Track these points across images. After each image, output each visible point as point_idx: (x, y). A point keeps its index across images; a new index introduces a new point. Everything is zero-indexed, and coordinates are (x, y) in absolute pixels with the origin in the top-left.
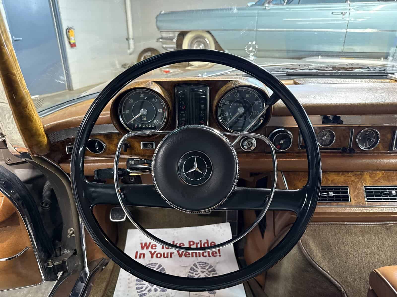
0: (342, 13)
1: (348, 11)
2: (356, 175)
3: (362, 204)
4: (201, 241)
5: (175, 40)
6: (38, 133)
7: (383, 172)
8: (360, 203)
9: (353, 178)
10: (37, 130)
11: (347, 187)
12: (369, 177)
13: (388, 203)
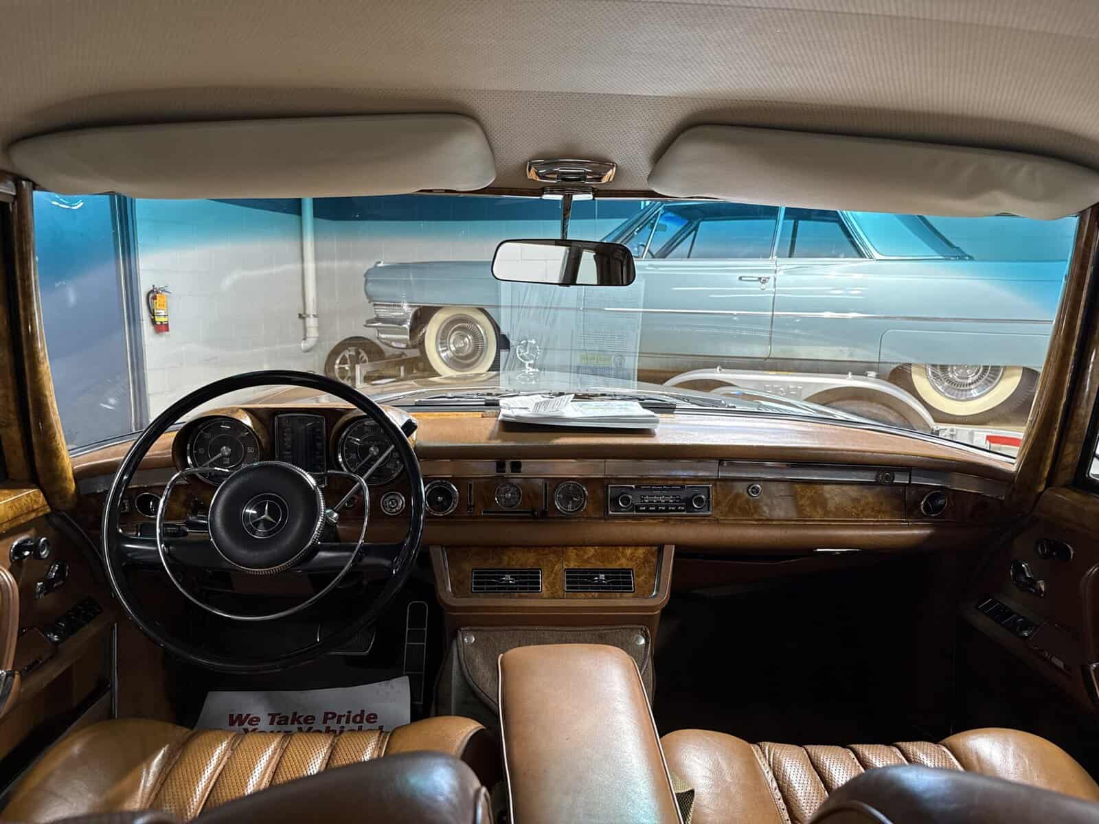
0: (760, 279)
1: (771, 275)
2: (556, 552)
3: (559, 594)
4: (349, 712)
5: (407, 326)
6: (64, 475)
7: (597, 547)
8: (556, 594)
10: (63, 470)
11: (540, 569)
12: (575, 556)
13: (597, 594)
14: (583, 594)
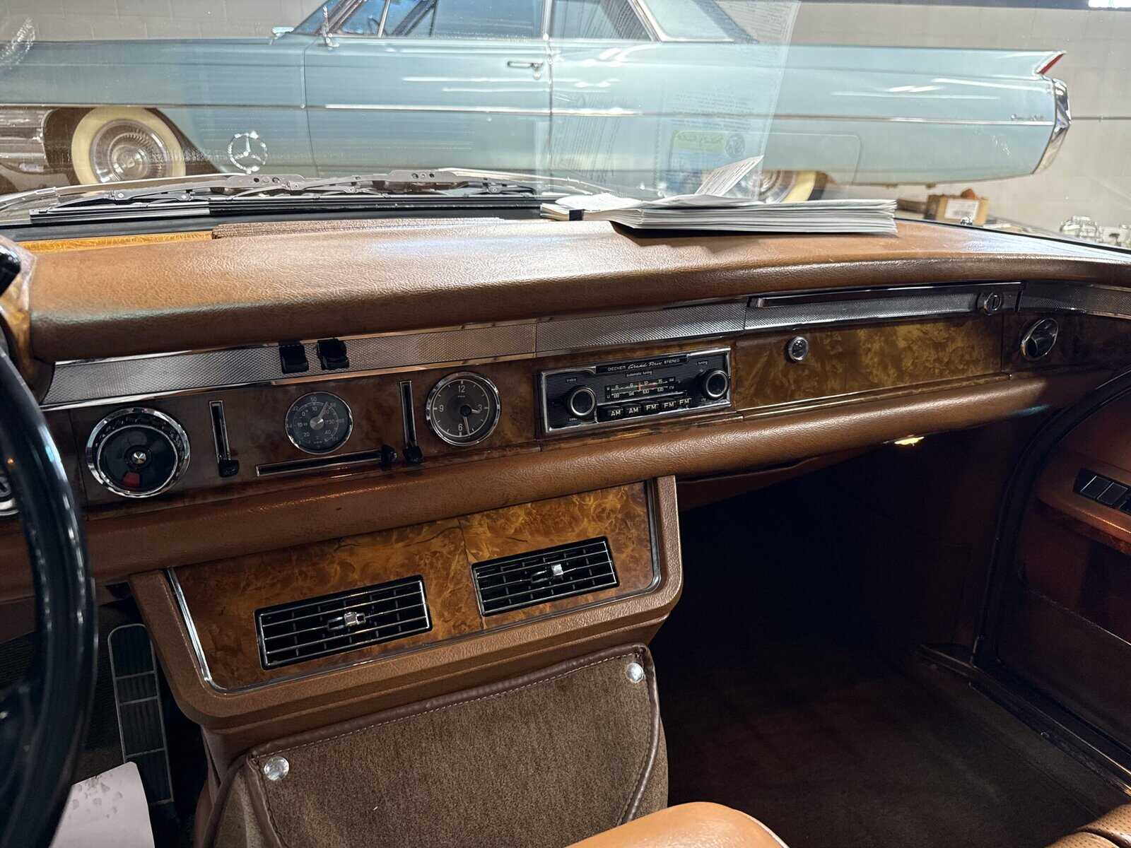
0: (532, 65)
2: (446, 533)
3: (469, 626)
5: (39, 138)
7: (529, 505)
8: (463, 626)
9: (436, 544)
11: (420, 578)
12: (488, 532)
13: (548, 604)
14: (520, 615)
